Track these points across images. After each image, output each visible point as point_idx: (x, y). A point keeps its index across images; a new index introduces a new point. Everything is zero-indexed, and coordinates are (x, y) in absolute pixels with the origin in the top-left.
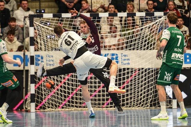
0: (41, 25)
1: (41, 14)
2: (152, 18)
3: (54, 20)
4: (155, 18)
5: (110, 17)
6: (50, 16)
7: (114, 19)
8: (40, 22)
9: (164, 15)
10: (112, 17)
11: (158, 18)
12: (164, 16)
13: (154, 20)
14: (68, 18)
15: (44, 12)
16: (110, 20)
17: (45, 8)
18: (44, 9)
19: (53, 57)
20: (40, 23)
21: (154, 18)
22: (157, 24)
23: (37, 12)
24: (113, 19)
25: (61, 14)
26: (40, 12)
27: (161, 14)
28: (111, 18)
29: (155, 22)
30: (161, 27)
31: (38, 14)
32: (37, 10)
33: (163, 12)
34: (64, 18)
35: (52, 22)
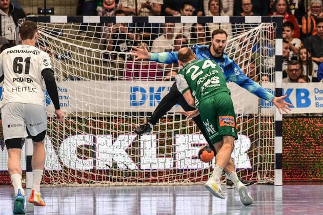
0: (47, 36)
1: (47, 15)
2: (242, 27)
3: (69, 27)
4: (248, 27)
5: (167, 24)
6: (63, 19)
7: (176, 27)
8: (45, 30)
9: (262, 22)
10: (172, 24)
11: (252, 26)
12: (262, 24)
13: (246, 29)
14: (94, 24)
15: (53, 13)
16: (169, 29)
17: (54, 6)
18: (52, 7)
19: (66, 91)
20: (46, 33)
21: (245, 26)
22: (250, 36)
23: (39, 13)
24: (174, 26)
25: (83, 17)
26: (46, 12)
27: (258, 19)
28: (171, 26)
29: (247, 34)
30: (257, 43)
31: (42, 16)
32: (39, 10)
33: (260, 17)
34: (87, 24)
35: (66, 31)
